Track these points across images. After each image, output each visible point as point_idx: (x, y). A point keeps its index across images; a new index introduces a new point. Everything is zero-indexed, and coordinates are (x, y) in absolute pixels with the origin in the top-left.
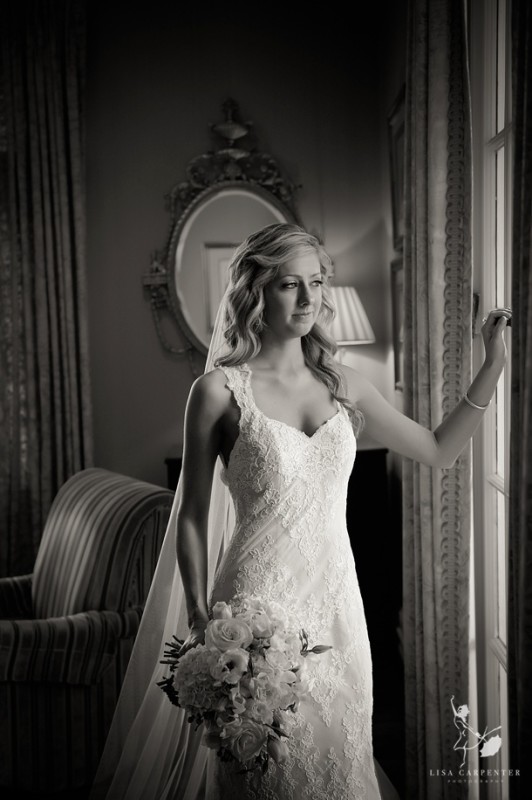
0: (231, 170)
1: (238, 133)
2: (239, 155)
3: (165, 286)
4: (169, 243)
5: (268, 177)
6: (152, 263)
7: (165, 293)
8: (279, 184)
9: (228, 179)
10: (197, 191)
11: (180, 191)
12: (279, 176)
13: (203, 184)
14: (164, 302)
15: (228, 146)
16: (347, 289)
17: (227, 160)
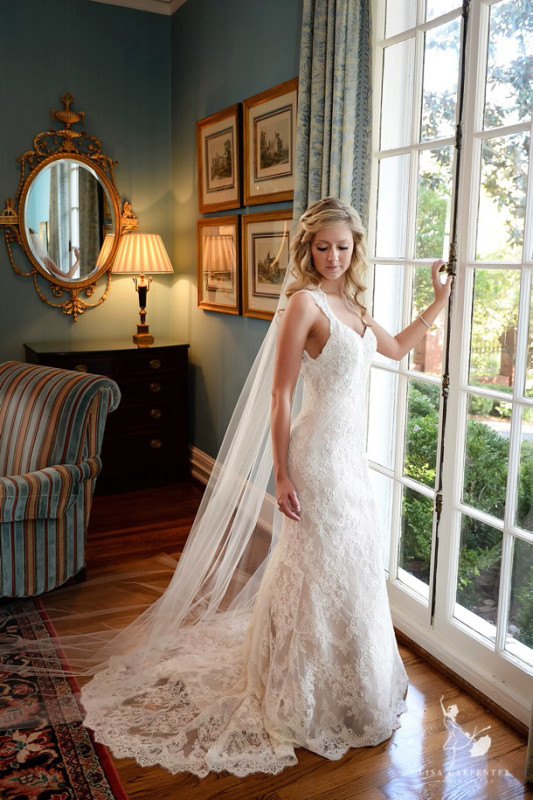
0: (68, 146)
1: (74, 119)
2: (75, 135)
3: (17, 226)
4: (20, 195)
5: (94, 153)
6: (6, 208)
7: (17, 231)
8: (102, 159)
9: (65, 151)
10: (43, 158)
11: (28, 156)
12: (100, 154)
13: (47, 153)
14: (16, 237)
15: (65, 128)
16: (154, 236)
17: (65, 138)
